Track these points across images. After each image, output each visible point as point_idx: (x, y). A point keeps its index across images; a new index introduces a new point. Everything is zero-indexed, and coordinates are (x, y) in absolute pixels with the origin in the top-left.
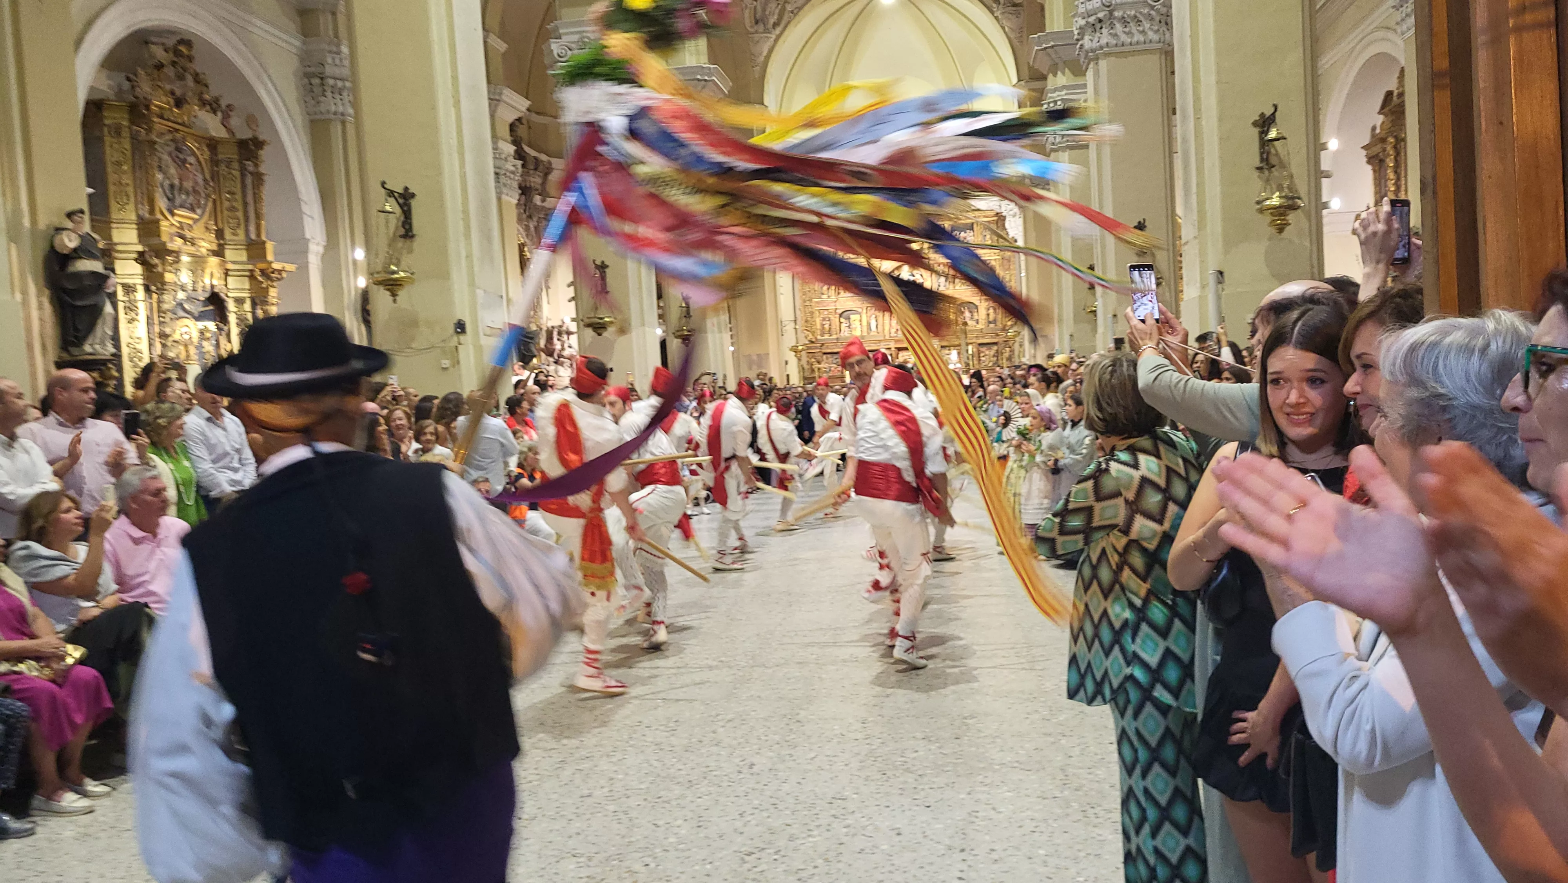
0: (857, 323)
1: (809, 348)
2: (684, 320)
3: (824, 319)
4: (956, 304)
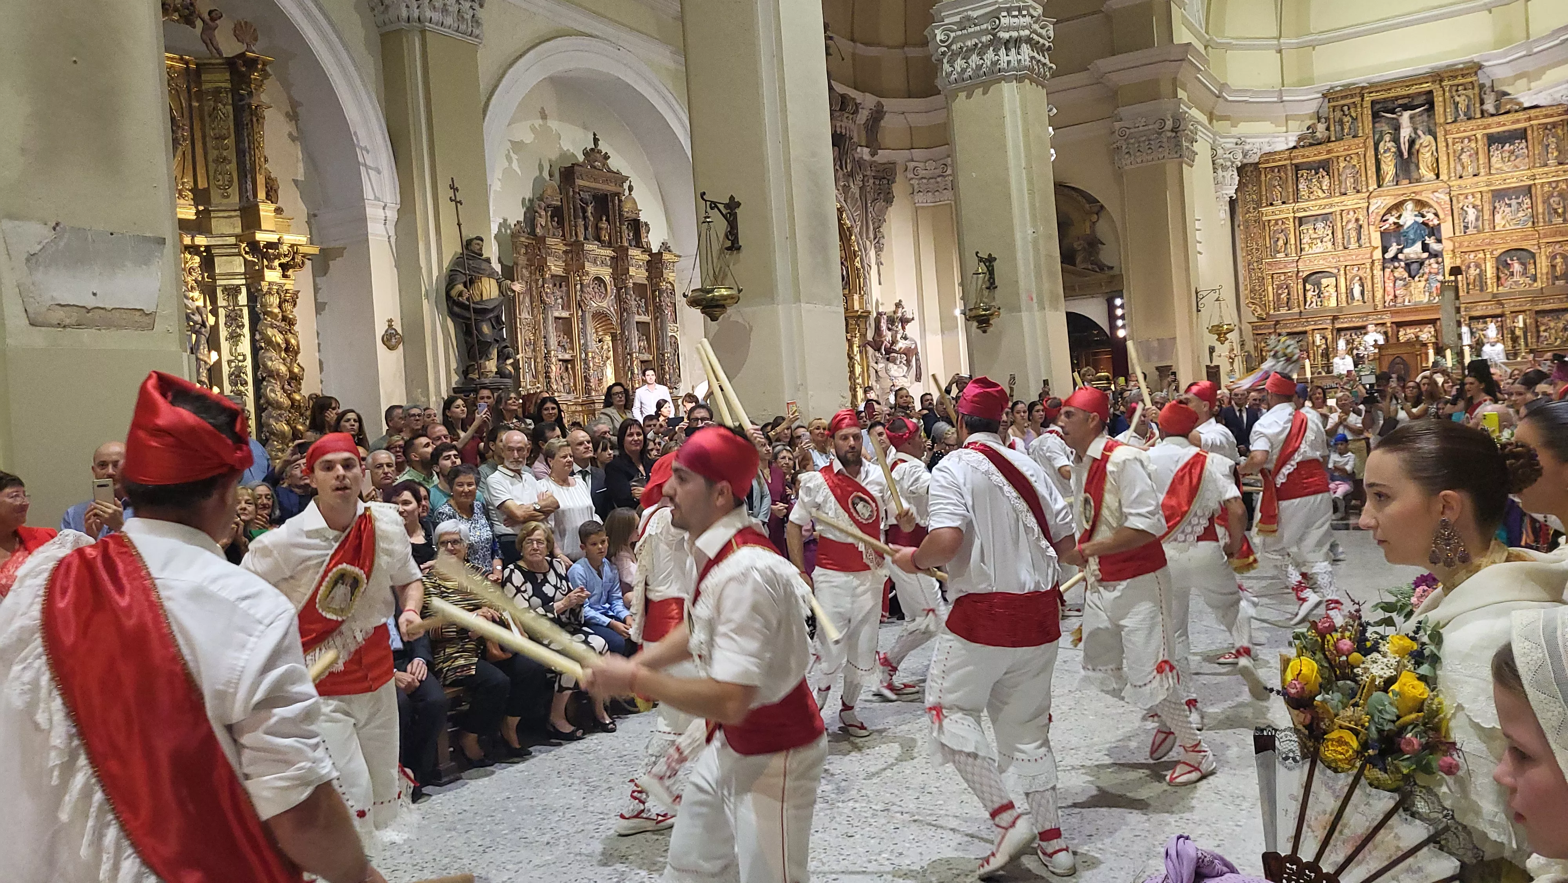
0: (1332, 290)
1: (1259, 328)
2: (986, 293)
3: (1279, 287)
4: (1497, 253)
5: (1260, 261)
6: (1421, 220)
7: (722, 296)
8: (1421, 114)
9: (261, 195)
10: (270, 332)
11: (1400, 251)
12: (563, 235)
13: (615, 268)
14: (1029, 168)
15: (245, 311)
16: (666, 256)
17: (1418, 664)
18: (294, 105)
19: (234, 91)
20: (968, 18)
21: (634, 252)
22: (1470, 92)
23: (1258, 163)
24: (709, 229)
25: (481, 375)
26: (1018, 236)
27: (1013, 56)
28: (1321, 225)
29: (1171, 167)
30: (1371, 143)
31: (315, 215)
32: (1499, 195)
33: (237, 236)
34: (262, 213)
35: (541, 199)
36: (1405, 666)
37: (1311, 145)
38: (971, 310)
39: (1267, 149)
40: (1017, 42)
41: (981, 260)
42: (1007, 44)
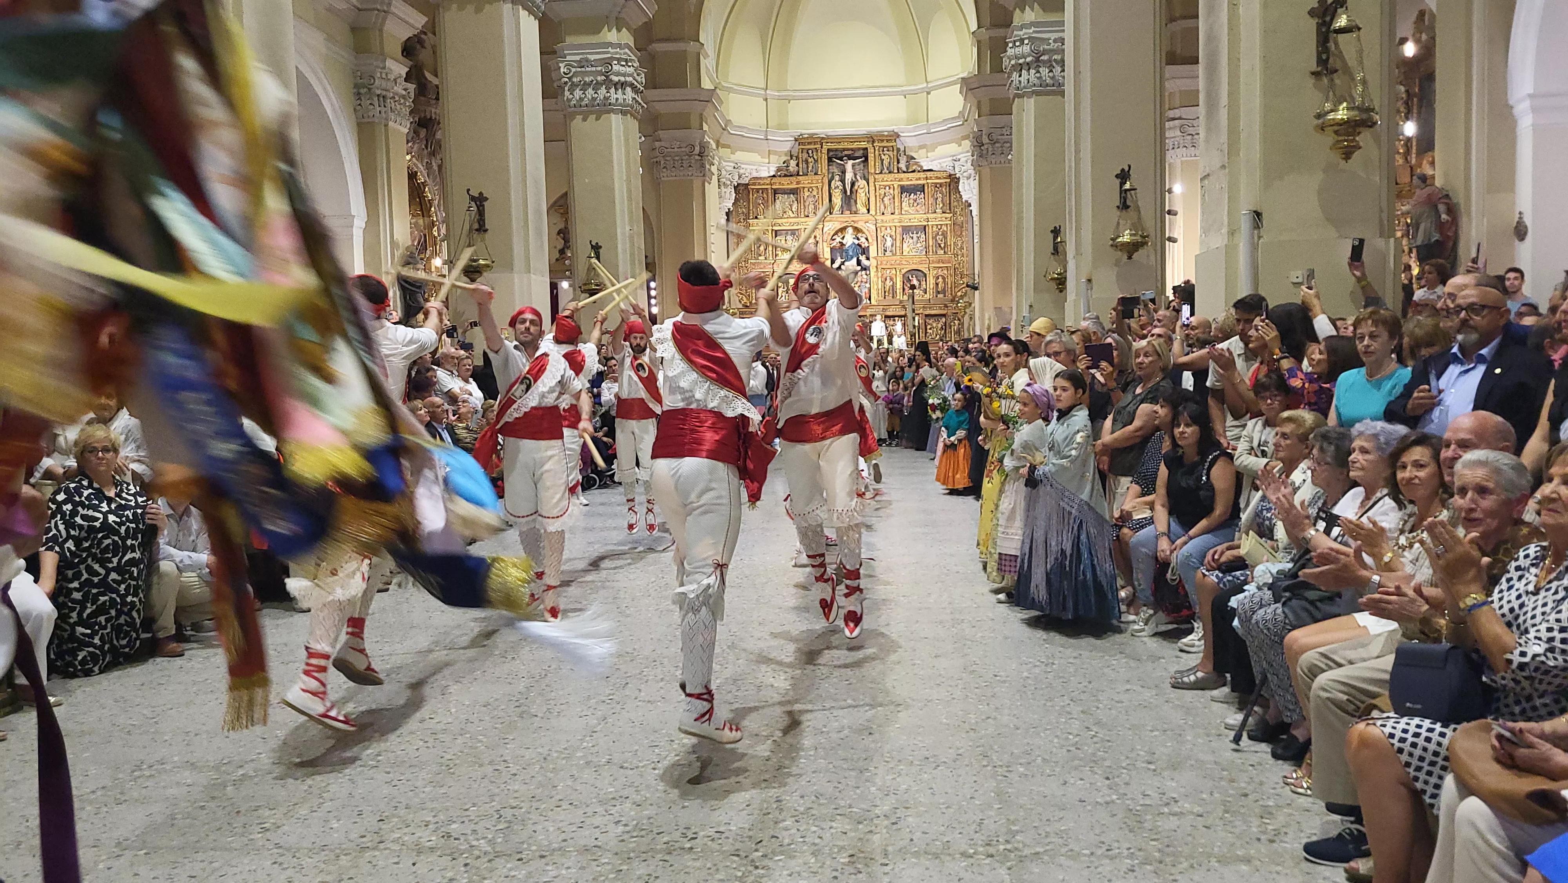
2: (593, 273)
4: (904, 271)
6: (856, 242)
8: (859, 164)
11: (843, 263)
14: (629, 181)
20: (587, 60)
22: (891, 153)
23: (748, 185)
26: (618, 231)
27: (620, 95)
28: (789, 238)
29: (697, 183)
30: (826, 181)
32: (906, 230)
37: (785, 176)
39: (755, 175)
40: (623, 85)
41: (592, 247)
42: (616, 85)
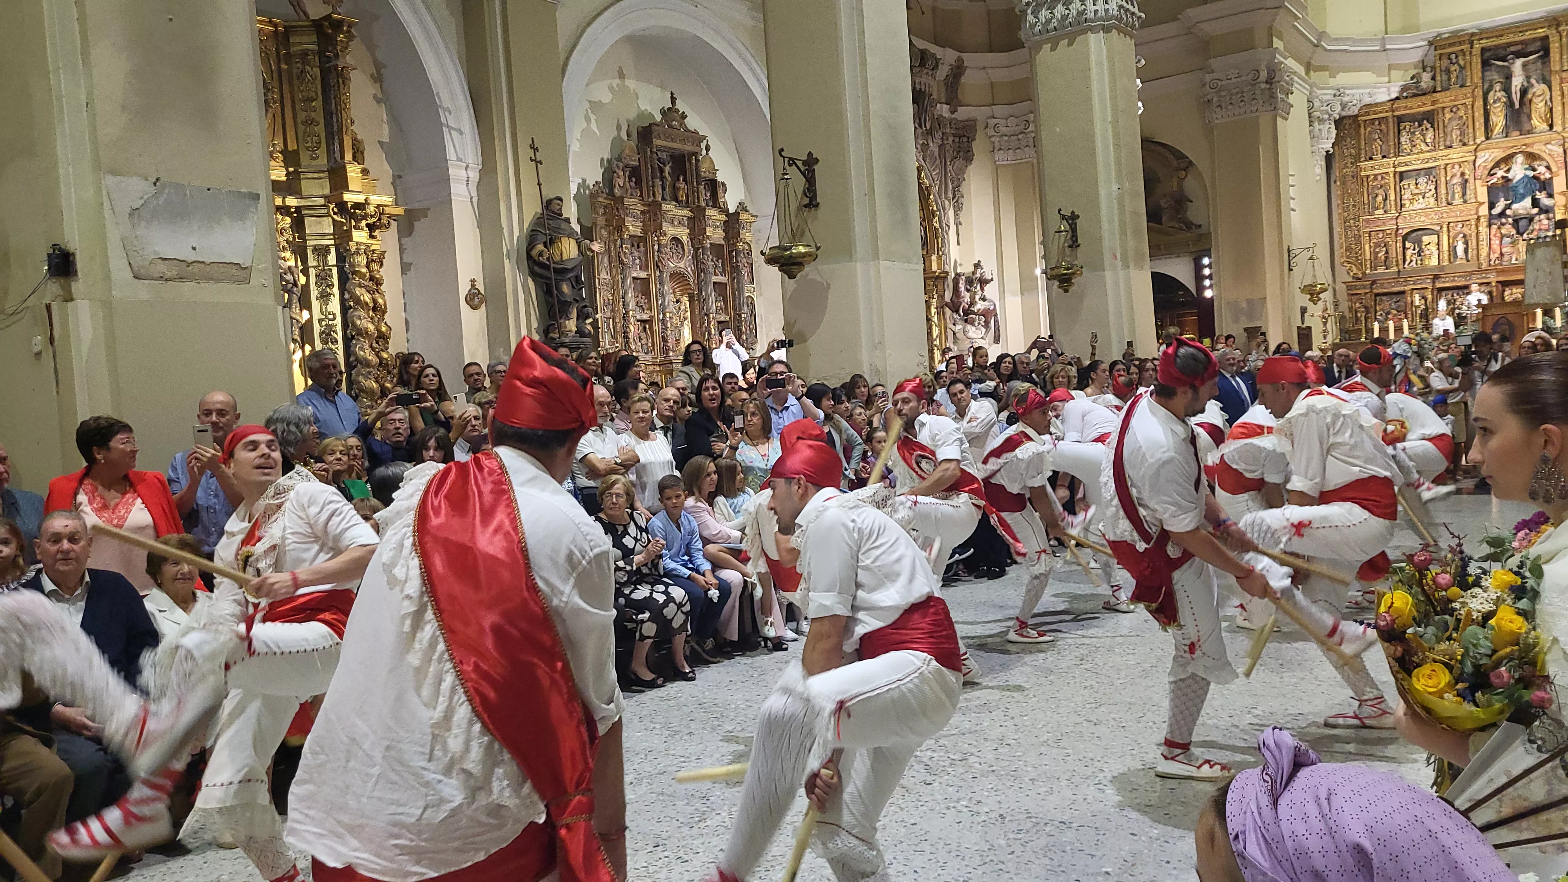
0: (1433, 248)
1: (1355, 288)
3: (1377, 245)
5: (1357, 218)
7: (800, 253)
8: (1534, 62)
9: (348, 156)
10: (358, 291)
11: (1508, 207)
12: (641, 196)
13: (692, 228)
14: (1115, 123)
15: (335, 271)
16: (743, 216)
17: (1518, 598)
18: (379, 66)
19: (321, 53)
21: (711, 212)
23: (1357, 116)
24: (787, 185)
25: (562, 334)
26: (1103, 192)
27: (1100, 5)
28: (1422, 180)
29: (1264, 120)
30: (1479, 93)
31: (400, 177)
33: (325, 197)
34: (349, 174)
35: (619, 159)
36: (1504, 601)
37: (1415, 95)
38: (1052, 269)
39: (1367, 100)
41: (1063, 217)
